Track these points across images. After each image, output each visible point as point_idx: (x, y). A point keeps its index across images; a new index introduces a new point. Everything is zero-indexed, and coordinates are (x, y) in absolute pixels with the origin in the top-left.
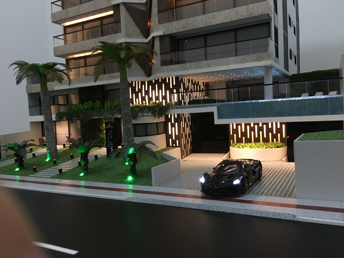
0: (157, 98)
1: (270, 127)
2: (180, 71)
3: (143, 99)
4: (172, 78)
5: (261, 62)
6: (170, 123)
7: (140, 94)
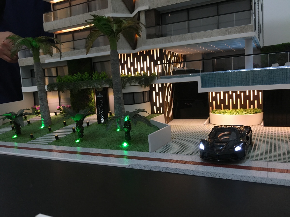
0: (142, 69)
1: (247, 94)
2: (165, 43)
3: (129, 70)
4: (157, 51)
5: (244, 33)
6: (154, 92)
7: (126, 65)
